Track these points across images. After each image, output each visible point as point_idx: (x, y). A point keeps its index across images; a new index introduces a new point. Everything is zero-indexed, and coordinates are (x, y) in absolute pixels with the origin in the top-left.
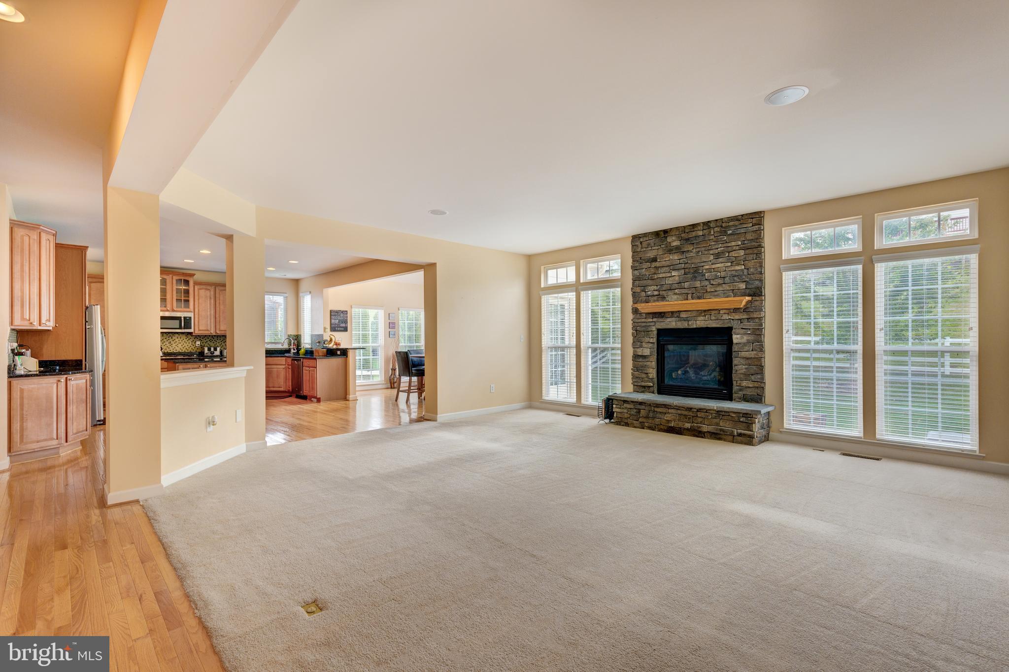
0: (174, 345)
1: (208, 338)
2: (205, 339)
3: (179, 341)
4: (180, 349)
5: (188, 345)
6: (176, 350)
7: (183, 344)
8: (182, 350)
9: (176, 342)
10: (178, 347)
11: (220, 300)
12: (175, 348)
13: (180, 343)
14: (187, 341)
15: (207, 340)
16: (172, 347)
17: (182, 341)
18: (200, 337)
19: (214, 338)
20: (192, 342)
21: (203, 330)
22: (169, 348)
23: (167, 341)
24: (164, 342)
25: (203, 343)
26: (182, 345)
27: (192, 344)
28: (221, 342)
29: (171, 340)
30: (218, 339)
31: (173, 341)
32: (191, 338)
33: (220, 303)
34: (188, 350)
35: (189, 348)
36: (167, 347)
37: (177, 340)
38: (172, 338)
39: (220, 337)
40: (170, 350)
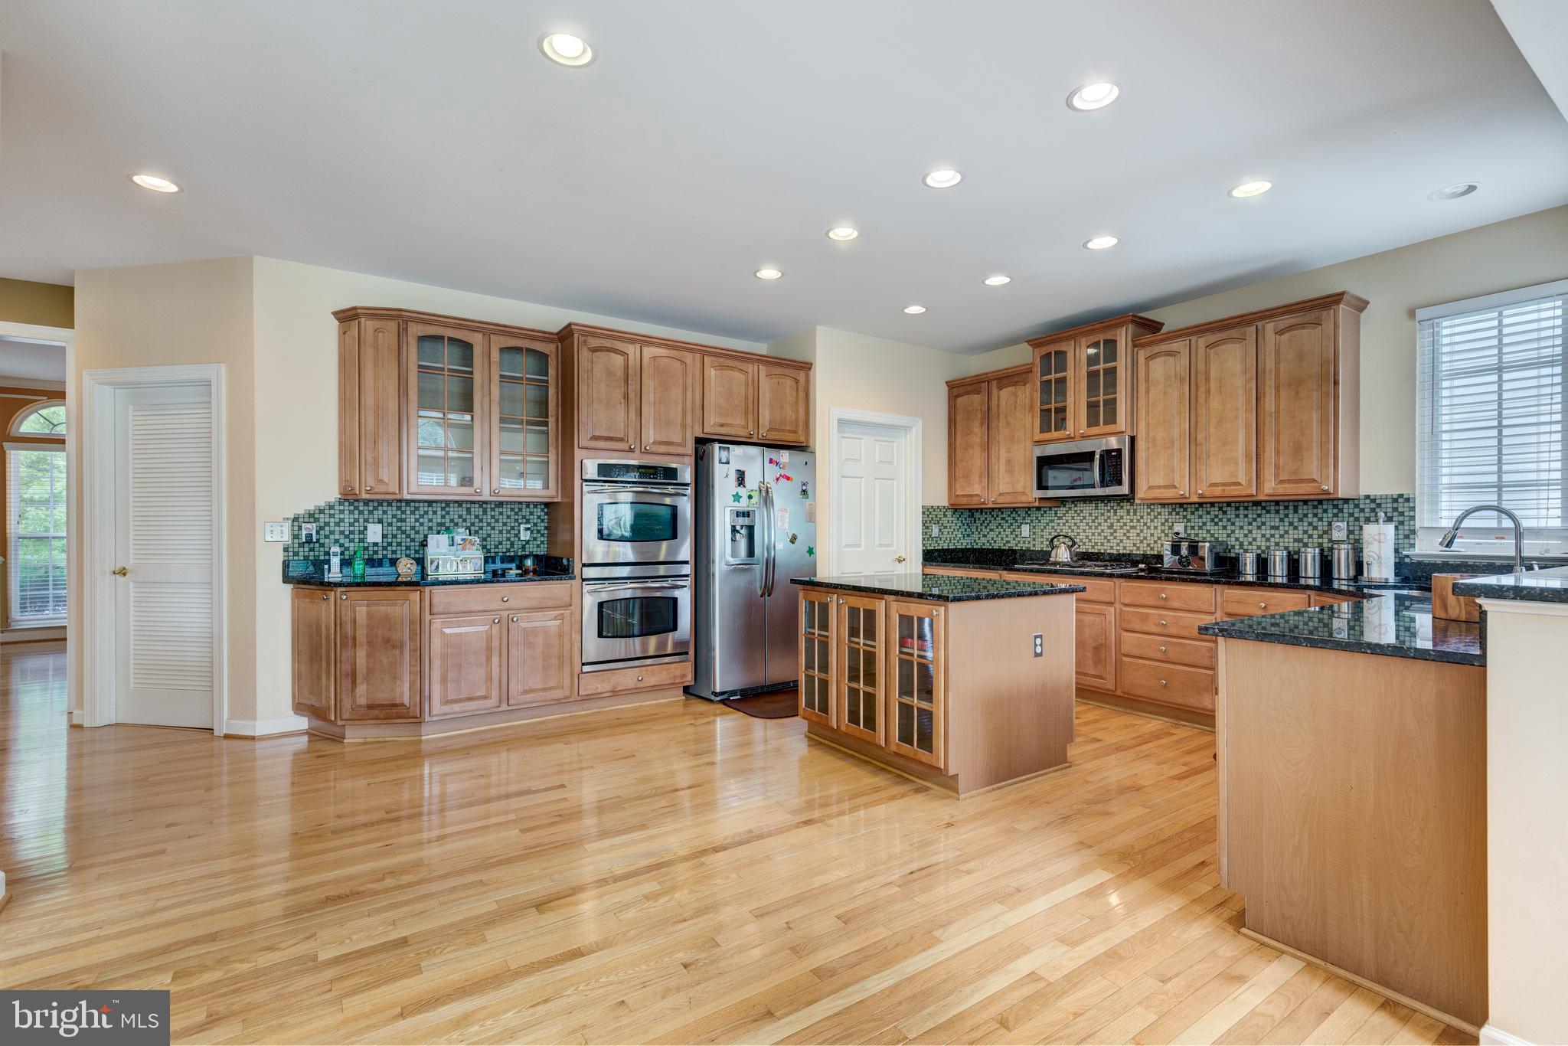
0: (1119, 534)
1: (1208, 513)
2: (1200, 517)
3: (1132, 521)
4: (1135, 545)
5: (1152, 535)
6: (1125, 548)
7: (1142, 531)
8: (1138, 548)
9: (1125, 524)
10: (1128, 538)
11: (1207, 379)
12: (1121, 541)
13: (1134, 528)
14: (1152, 521)
15: (1206, 518)
16: (1115, 538)
17: (1138, 521)
18: (1185, 510)
19: (1225, 513)
20: (1163, 524)
21: (1159, 487)
22: (1109, 541)
23: (1106, 521)
24: (1100, 524)
25: (1193, 528)
26: (1138, 535)
27: (1163, 531)
28: (1250, 524)
29: (1114, 519)
30: (1237, 516)
31: (1118, 521)
32: (1159, 514)
33: (1208, 391)
34: (1152, 549)
35: (1155, 542)
36: (1105, 537)
37: (1126, 519)
38: (1115, 513)
39: (1246, 508)
40: (1112, 548)
